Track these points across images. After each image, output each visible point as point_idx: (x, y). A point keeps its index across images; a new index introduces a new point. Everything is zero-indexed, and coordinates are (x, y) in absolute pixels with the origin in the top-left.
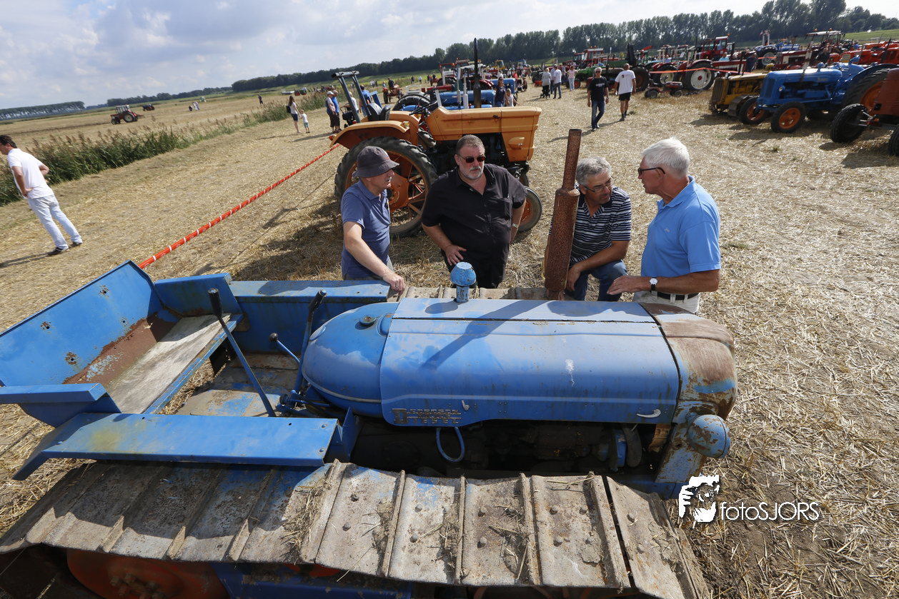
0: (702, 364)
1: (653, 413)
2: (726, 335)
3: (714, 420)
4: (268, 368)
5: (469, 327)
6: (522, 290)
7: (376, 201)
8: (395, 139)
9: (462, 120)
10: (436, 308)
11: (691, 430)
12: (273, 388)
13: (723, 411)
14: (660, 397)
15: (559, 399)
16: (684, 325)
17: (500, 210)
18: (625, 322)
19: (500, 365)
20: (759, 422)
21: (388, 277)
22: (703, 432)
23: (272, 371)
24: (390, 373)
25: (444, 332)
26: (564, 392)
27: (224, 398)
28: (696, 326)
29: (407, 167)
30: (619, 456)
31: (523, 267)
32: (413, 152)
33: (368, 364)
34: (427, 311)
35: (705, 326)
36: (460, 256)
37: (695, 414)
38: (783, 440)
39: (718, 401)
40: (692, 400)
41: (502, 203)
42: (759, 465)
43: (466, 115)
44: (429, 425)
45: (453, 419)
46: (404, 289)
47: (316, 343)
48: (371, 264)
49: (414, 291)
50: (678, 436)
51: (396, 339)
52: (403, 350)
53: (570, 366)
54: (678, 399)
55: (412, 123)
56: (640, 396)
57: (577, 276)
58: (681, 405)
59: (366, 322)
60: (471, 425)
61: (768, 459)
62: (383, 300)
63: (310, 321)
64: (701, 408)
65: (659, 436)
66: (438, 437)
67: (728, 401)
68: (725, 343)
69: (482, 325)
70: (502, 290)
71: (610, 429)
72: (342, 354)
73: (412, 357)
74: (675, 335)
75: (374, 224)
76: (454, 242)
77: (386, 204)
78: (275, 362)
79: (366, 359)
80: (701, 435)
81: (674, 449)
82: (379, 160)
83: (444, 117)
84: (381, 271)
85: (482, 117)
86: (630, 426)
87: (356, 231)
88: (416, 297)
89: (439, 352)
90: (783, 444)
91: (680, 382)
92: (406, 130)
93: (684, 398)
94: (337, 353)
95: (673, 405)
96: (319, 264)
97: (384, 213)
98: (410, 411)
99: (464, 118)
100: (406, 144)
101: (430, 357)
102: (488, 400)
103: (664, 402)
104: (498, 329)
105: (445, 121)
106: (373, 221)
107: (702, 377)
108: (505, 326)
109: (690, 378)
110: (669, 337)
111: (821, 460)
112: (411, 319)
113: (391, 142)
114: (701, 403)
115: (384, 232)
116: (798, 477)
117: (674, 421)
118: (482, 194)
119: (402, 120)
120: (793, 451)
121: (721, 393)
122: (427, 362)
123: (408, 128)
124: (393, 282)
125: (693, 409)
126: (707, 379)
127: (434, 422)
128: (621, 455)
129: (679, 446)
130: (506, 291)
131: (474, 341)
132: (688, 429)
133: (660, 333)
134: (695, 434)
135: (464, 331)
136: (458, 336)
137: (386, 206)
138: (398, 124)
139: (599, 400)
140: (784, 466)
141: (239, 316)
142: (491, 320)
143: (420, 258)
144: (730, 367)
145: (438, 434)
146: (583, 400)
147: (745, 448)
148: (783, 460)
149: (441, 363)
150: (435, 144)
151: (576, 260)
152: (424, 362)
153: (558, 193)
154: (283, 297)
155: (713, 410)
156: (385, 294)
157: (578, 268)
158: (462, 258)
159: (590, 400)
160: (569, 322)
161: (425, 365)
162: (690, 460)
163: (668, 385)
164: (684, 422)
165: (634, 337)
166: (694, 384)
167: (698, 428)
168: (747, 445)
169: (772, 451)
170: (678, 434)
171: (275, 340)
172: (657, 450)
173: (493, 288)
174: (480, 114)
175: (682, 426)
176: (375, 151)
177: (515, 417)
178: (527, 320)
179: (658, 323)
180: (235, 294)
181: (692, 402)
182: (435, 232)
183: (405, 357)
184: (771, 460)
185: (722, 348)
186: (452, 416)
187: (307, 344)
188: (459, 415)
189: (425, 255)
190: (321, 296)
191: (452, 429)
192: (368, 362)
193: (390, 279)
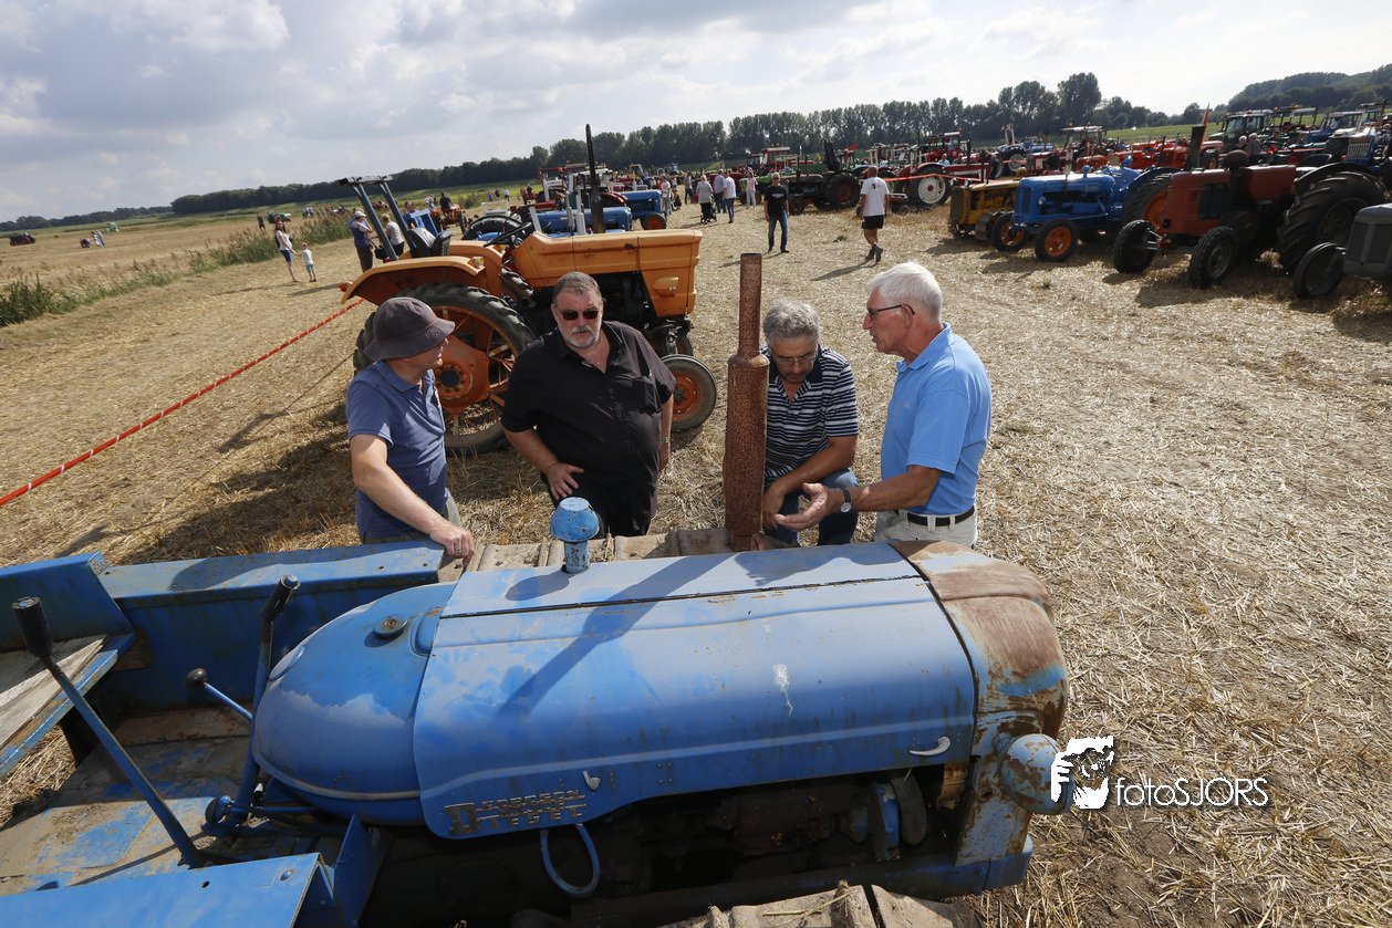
0: (1005, 643)
1: (936, 745)
2: (1036, 585)
3: (1041, 744)
4: (195, 739)
5: (591, 620)
6: (690, 534)
7: (412, 394)
8: (459, 286)
9: (574, 252)
10: (527, 589)
11: (1005, 769)
12: (203, 782)
13: (1051, 723)
14: (945, 715)
15: (768, 743)
16: (968, 575)
18: (868, 580)
19: (651, 691)
20: (1096, 714)
21: (440, 533)
22: (1027, 770)
23: (201, 745)
24: (435, 735)
25: (542, 635)
26: (776, 729)
27: (82, 823)
28: (986, 575)
29: (475, 330)
30: (889, 829)
31: (693, 489)
32: (493, 307)
33: (389, 719)
34: (510, 596)
35: (1001, 573)
36: (572, 481)
37: (1008, 735)
38: (1136, 740)
39: (1041, 707)
40: (999, 710)
41: (640, 387)
43: (580, 244)
44: (524, 828)
45: (571, 809)
46: (472, 553)
47: (280, 685)
48: (405, 510)
49: (495, 553)
50: (984, 779)
51: (446, 659)
52: (461, 683)
53: (782, 677)
54: (977, 713)
55: (488, 258)
56: (912, 715)
58: (983, 721)
59: (387, 631)
60: (609, 814)
62: (431, 578)
63: (267, 640)
64: (1015, 722)
65: (951, 781)
66: (545, 850)
67: (1056, 705)
68: (1037, 600)
69: (614, 613)
70: (651, 540)
71: (866, 782)
72: (333, 705)
73: (480, 694)
74: (955, 595)
75: (412, 435)
76: (562, 458)
77: (434, 397)
78: (210, 723)
79: (386, 709)
80: (1024, 776)
81: (980, 802)
82: (421, 322)
83: (543, 249)
84: (427, 523)
85: (605, 247)
86: (902, 772)
87: (376, 452)
88: (498, 564)
89: (533, 679)
90: (1138, 748)
91: (976, 682)
92: (477, 271)
93: (985, 709)
94: (323, 703)
95: (970, 726)
96: (318, 517)
97: (431, 416)
98: (482, 806)
99: (578, 249)
100: (479, 294)
101: (515, 690)
102: (636, 764)
103: (952, 721)
104: (646, 619)
105: (546, 255)
106: (410, 429)
107: (1010, 668)
108: (659, 612)
109: (990, 672)
110: (945, 600)
111: (1200, 767)
112: (478, 614)
113: (453, 291)
114: (1014, 714)
117: (974, 753)
118: (604, 371)
119: (465, 253)
120: (1156, 759)
121: (1044, 692)
122: (509, 700)
123: (482, 268)
124: (450, 541)
125: (1003, 728)
126: (1018, 669)
127: (534, 820)
128: (890, 826)
129: (988, 795)
130: (661, 538)
131: (599, 648)
132: (1000, 766)
133: (930, 595)
135: (580, 630)
136: (570, 641)
137: (434, 400)
138: (464, 261)
139: (840, 734)
141: (124, 639)
142: (630, 602)
143: (515, 488)
144: (1051, 642)
145: (544, 841)
146: (811, 738)
148: (1143, 776)
149: (537, 699)
150: (531, 292)
151: (775, 474)
152: (504, 701)
153: (731, 361)
154: (224, 591)
155: (1035, 723)
156: (433, 567)
157: (779, 487)
158: (576, 486)
159: (825, 736)
160: (773, 592)
161: (506, 709)
162: (1009, 817)
163: (957, 689)
164: (990, 751)
165: (887, 607)
166: (999, 682)
167: (1016, 764)
169: (1125, 763)
170: (983, 774)
171: (200, 682)
172: (951, 805)
173: (639, 533)
174: (602, 242)
175: (989, 758)
176: (412, 307)
177: (690, 789)
178: (698, 596)
179: (925, 578)
180: (113, 595)
181: (1000, 715)
182: (528, 441)
183: (465, 696)
185: (1033, 610)
186: (567, 803)
187: (264, 688)
188: (581, 801)
189: (523, 482)
190: (283, 590)
191: (571, 829)
192: (389, 714)
193: (445, 536)
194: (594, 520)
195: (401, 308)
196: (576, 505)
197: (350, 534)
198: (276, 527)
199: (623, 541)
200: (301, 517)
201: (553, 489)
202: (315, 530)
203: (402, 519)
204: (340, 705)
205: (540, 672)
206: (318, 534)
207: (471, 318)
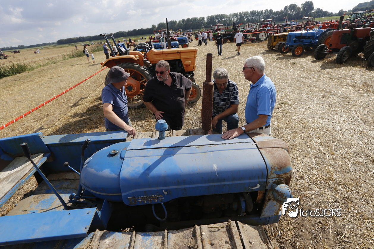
0: (276, 160)
1: (256, 186)
2: (285, 145)
3: (284, 187)
4: (66, 180)
5: (165, 152)
6: (192, 130)
7: (119, 93)
8: (132, 63)
9: (163, 54)
10: (149, 143)
11: (274, 193)
12: (68, 190)
13: (287, 181)
14: (259, 178)
15: (211, 184)
16: (267, 142)
17: (179, 93)
18: (240, 143)
19: (181, 170)
20: (301, 180)
22: (280, 193)
23: (68, 181)
24: (125, 180)
25: (153, 155)
26: (213, 181)
27: (40, 199)
28: (272, 142)
29: (136, 75)
30: (243, 208)
31: (194, 118)
32: (141, 69)
33: (114, 175)
34: (145, 145)
35: (276, 142)
36: (161, 115)
37: (276, 184)
38: (312, 188)
39: (285, 177)
40: (273, 178)
41: (180, 90)
42: (303, 200)
43: (164, 52)
44: (148, 204)
45: (160, 200)
46: (135, 134)
47: (86, 166)
48: (118, 123)
49: (141, 134)
50: (269, 196)
51: (128, 161)
52: (132, 167)
53: (215, 167)
54: (267, 178)
55: (140, 56)
56: (250, 178)
57: (217, 122)
58: (269, 180)
59: (113, 153)
60: (170, 201)
61: (307, 197)
62: (124, 140)
63: (83, 155)
64: (277, 181)
65: (259, 197)
66: (153, 209)
67: (289, 177)
68: (285, 149)
69: (171, 150)
70: (183, 131)
71: (237, 196)
72: (99, 171)
73: (136, 170)
74: (263, 147)
75: (119, 103)
76: (158, 110)
77: (124, 93)
78: (70, 176)
79: (113, 173)
80: (279, 195)
81: (267, 201)
82: (121, 73)
83: (154, 53)
84: (123, 126)
85: (172, 52)
86: (247, 193)
87: (110, 108)
88: (142, 137)
89: (150, 166)
90: (312, 189)
91: (267, 170)
92: (137, 59)
93: (270, 177)
94: (97, 171)
95: (265, 182)
96: (96, 124)
97: (124, 98)
98: (137, 198)
99: (164, 53)
100: (137, 66)
101: (145, 169)
102: (176, 188)
103: (261, 180)
104: (180, 152)
105: (155, 55)
107: (277, 167)
108: (183, 150)
109: (271, 168)
110: (260, 148)
111: (329, 195)
112: (136, 150)
113: (130, 65)
114: (277, 179)
115: (125, 107)
116: (320, 204)
117: (266, 189)
118: (170, 86)
119: (134, 54)
120: (317, 192)
121: (286, 173)
122: (144, 172)
123: (138, 58)
124: (129, 131)
125: (274, 182)
126: (279, 167)
127: (150, 202)
128: (243, 207)
129: (270, 200)
130: (185, 131)
131: (168, 159)
132: (273, 192)
133: (256, 147)
134: (276, 195)
135: (162, 154)
136: (160, 157)
137: (124, 94)
138: (133, 56)
139: (231, 183)
140: (314, 200)
141: (48, 154)
142: (176, 147)
143: (147, 117)
144: (289, 160)
145: (153, 207)
146: (223, 183)
147: (297, 193)
148: (313, 197)
149: (151, 171)
150: (151, 65)
151: (216, 114)
152: (143, 172)
153: (204, 84)
154: (72, 143)
155: (283, 181)
156: (125, 137)
157: (217, 117)
158: (162, 117)
159: (226, 183)
160: (214, 145)
161: (143, 174)
162: (275, 206)
163: (262, 172)
164: (271, 188)
165: (244, 150)
166: (274, 170)
167: (277, 192)
168: (298, 192)
169: (308, 193)
170: (268, 195)
171: (67, 165)
172: (260, 202)
173: (179, 130)
174: (171, 51)
175: (270, 190)
176: (119, 69)
177: (190, 195)
178: (193, 146)
179: (255, 142)
180: (45, 143)
181: (273, 179)
183: (133, 170)
184: (308, 197)
185: (284, 152)
186: (159, 198)
187: (82, 167)
188: (162, 197)
189: (149, 116)
190: (87, 142)
191: (160, 204)
192: (113, 174)
193: (128, 130)
194: (166, 126)
195: (116, 69)
196: (162, 121)
197: (104, 129)
198: (86, 127)
199: (175, 131)
200: (92, 125)
201: (156, 117)
202: (95, 128)
203: (117, 125)
204: (101, 172)
205: (152, 165)
206: (96, 129)
207: (135, 72)
